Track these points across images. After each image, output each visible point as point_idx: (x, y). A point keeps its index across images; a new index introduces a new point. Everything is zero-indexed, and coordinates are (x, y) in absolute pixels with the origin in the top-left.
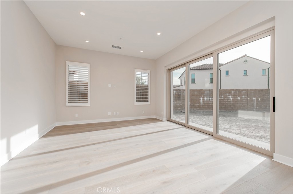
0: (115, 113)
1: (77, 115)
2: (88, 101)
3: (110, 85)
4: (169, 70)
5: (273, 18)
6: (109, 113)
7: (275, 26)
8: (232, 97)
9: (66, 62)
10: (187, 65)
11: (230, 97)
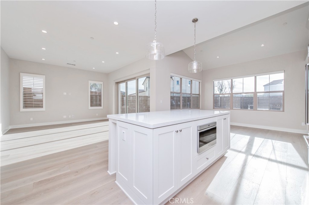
0: (70, 116)
1: (31, 119)
2: (43, 107)
3: (65, 94)
4: (117, 83)
5: (149, 69)
6: (65, 117)
7: (149, 73)
8: (174, 102)
9: (21, 73)
10: (126, 82)
11: (173, 102)
